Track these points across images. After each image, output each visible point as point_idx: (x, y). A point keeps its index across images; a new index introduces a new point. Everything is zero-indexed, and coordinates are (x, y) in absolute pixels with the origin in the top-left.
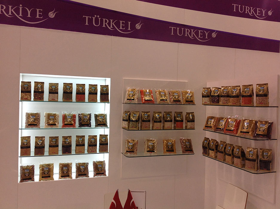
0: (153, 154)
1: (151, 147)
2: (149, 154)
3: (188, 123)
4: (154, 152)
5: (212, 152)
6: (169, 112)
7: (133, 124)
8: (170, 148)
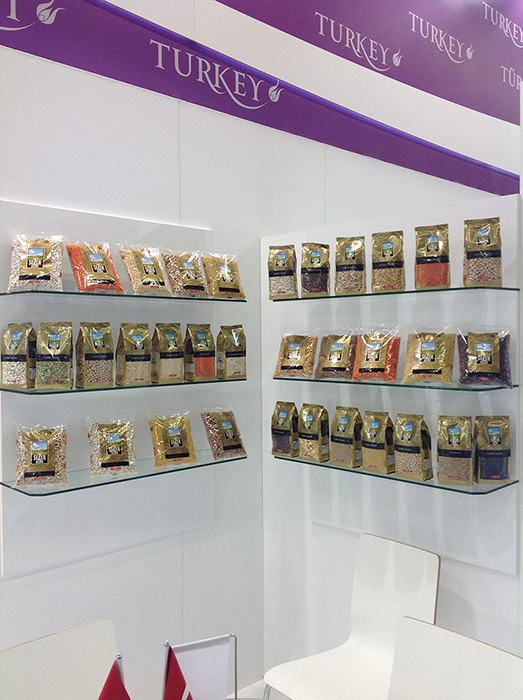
0: (122, 472)
1: (114, 450)
2: (108, 474)
3: (229, 359)
4: (127, 464)
5: (310, 443)
6: (172, 325)
7: (51, 369)
8: (176, 444)
